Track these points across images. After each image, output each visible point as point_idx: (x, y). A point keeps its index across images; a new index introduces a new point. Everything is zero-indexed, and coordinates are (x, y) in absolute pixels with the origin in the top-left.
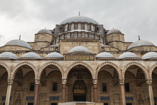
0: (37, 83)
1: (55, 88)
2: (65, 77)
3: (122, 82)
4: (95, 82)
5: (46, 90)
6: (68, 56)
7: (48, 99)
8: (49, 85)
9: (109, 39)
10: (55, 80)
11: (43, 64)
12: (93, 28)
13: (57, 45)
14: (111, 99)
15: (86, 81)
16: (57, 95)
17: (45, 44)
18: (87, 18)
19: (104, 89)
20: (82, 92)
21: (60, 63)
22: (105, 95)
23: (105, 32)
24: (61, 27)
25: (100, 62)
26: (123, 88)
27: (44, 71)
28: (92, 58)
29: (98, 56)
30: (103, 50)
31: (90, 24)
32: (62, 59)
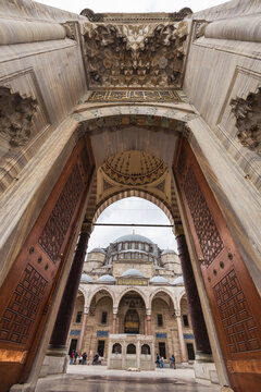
0: (86, 311)
1: (104, 320)
2: (116, 305)
3: (178, 314)
4: (149, 312)
5: (94, 321)
6: (121, 280)
7: (95, 335)
8: (98, 315)
9: (164, 259)
10: (104, 309)
11: (94, 289)
12: (147, 248)
13: (110, 266)
14: (168, 336)
15: (139, 312)
16: (106, 329)
17: (97, 264)
18: (140, 237)
19: (160, 323)
20: (135, 325)
21: (112, 287)
22: (162, 331)
23: (160, 252)
24: (115, 246)
25: (155, 288)
26: (179, 320)
27: (94, 298)
28: (145, 283)
29: (151, 280)
30: (157, 273)
31: (144, 243)
32: (114, 283)
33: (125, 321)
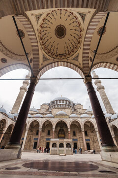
0: (40, 130)
1: (49, 134)
2: (54, 127)
3: (83, 130)
4: (69, 130)
5: (44, 134)
6: (56, 116)
7: (45, 140)
8: (46, 132)
9: (76, 108)
10: (49, 129)
11: (44, 120)
12: (68, 102)
13: (51, 110)
14: (78, 140)
15: (65, 130)
16: (50, 137)
17: (45, 110)
18: (65, 98)
19: (74, 135)
20: (63, 136)
21: (52, 119)
22: (75, 138)
23: (74, 104)
24: (53, 102)
25: (71, 119)
26: (83, 133)
27: (44, 124)
28: (67, 117)
29: (70, 116)
30: (73, 113)
31: (66, 101)
32: (53, 117)
33: (59, 134)
